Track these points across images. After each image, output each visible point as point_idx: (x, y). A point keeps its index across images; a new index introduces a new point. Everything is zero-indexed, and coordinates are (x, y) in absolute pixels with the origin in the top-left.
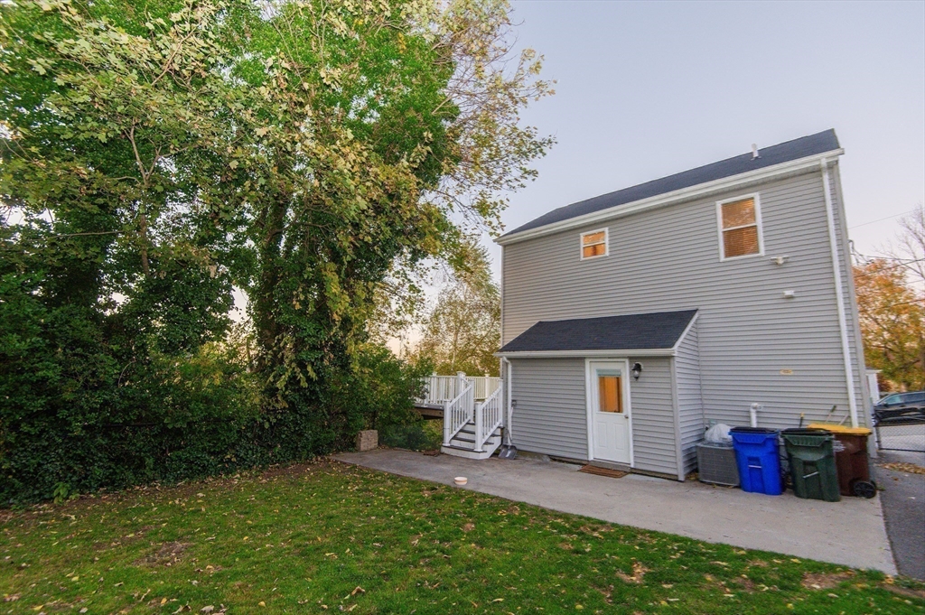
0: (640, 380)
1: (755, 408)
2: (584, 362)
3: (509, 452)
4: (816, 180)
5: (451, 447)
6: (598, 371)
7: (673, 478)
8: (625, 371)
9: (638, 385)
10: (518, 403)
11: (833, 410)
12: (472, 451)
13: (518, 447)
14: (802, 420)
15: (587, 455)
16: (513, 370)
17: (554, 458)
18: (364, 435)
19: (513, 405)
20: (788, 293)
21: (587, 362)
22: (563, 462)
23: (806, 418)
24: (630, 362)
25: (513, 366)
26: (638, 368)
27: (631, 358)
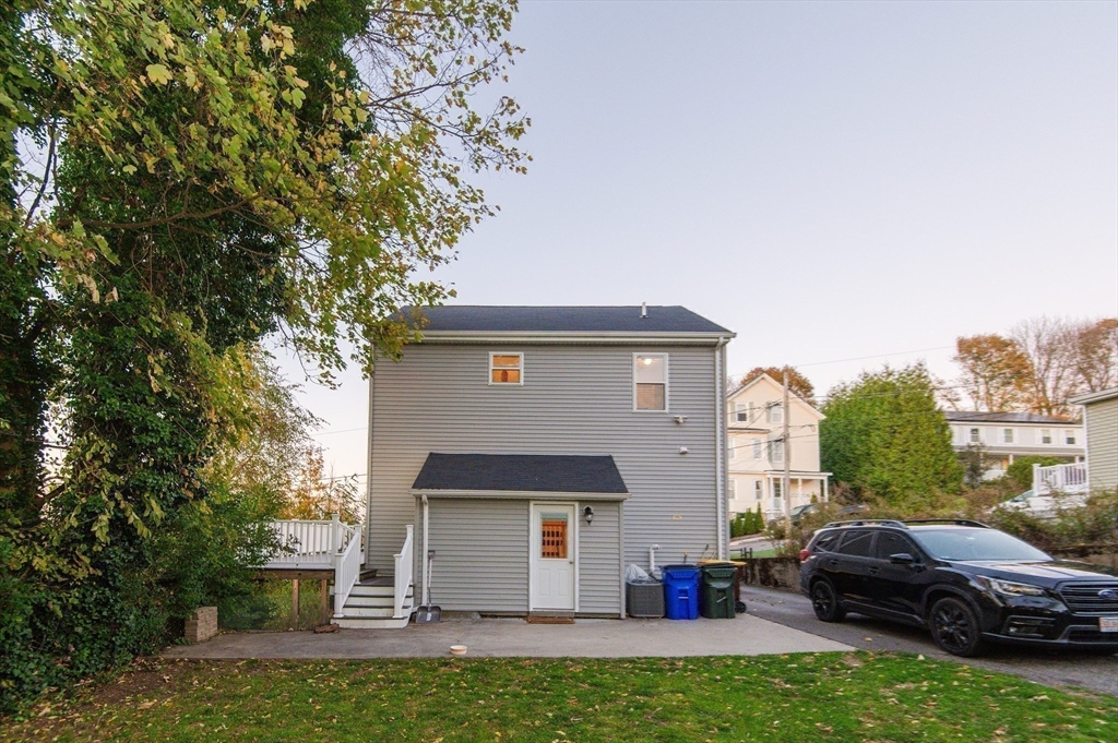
0: (592, 524)
1: (654, 549)
2: (528, 505)
3: (429, 615)
4: (710, 354)
5: (345, 618)
6: (542, 514)
7: (617, 617)
8: (573, 514)
9: (588, 529)
10: (437, 553)
11: (707, 549)
12: (391, 618)
13: (443, 608)
14: (685, 557)
15: (528, 606)
16: (430, 513)
17: (484, 615)
18: (200, 615)
19: (429, 558)
20: (684, 449)
21: (532, 504)
22: (496, 617)
23: (689, 555)
24: (580, 505)
25: (430, 508)
26: (588, 511)
27: (581, 501)
